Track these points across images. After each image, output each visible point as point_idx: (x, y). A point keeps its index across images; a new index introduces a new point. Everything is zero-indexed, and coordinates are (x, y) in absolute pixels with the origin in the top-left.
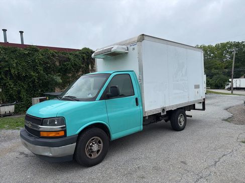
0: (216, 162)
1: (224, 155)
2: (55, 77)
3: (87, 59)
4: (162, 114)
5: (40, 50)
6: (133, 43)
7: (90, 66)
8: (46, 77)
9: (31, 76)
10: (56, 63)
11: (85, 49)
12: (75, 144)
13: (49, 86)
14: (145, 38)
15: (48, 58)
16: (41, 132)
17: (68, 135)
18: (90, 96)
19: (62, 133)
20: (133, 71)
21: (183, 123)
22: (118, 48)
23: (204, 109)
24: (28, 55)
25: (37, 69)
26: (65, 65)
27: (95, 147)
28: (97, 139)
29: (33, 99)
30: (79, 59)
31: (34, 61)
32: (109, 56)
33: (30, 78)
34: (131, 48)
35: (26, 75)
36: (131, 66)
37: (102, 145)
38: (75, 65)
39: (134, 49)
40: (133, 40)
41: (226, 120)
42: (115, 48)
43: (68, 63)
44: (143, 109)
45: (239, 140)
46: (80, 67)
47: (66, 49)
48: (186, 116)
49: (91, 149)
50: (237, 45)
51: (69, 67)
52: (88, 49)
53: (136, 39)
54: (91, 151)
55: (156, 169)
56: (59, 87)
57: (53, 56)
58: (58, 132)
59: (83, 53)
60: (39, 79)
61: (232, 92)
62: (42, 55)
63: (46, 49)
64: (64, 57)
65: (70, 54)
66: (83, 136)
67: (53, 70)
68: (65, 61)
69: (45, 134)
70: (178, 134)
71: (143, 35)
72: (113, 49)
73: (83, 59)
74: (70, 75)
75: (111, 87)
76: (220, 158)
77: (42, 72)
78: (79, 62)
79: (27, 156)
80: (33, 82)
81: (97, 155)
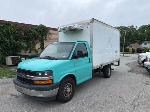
0: (138, 96)
1: (140, 92)
2: (22, 43)
3: (43, 32)
4: (101, 68)
5: (12, 25)
6: (87, 24)
7: (44, 37)
8: (16, 43)
9: (5, 42)
10: (22, 34)
11: (41, 25)
12: (58, 88)
13: (17, 49)
14: (95, 21)
15: (17, 30)
16: (35, 81)
17: (54, 82)
18: (64, 57)
19: (51, 82)
20: (86, 41)
21: (109, 74)
22: (78, 26)
23: (119, 65)
24: (3, 27)
25: (9, 37)
26: (28, 35)
27: (69, 90)
28: (69, 84)
29: (6, 57)
30: (38, 32)
31: (7, 31)
32: (69, 31)
33: (5, 43)
34: (85, 27)
35: (2, 41)
36: (85, 38)
37: (71, 88)
38: (35, 35)
39: (87, 27)
40: (87, 22)
41: (130, 71)
42: (76, 26)
43: (30, 34)
44: (93, 65)
45: (143, 83)
46: (38, 37)
47: (29, 24)
48: (111, 69)
49: (66, 91)
50: (125, 28)
51: (31, 36)
52: (43, 26)
53: (89, 21)
54: (66, 92)
55: (107, 102)
56: (24, 50)
57: (21, 29)
58: (48, 81)
59: (40, 28)
60: (11, 44)
61: (123, 55)
62: (13, 28)
63: (16, 24)
64: (28, 30)
65: (32, 28)
66: (63, 83)
67: (20, 38)
68: (28, 33)
69: (38, 82)
70: (108, 80)
71: (93, 19)
72: (74, 27)
73: (40, 31)
74: (31, 42)
75: (78, 51)
76: (139, 94)
77: (12, 39)
78: (37, 33)
79: (17, 97)
80: (7, 46)
81: (69, 95)
